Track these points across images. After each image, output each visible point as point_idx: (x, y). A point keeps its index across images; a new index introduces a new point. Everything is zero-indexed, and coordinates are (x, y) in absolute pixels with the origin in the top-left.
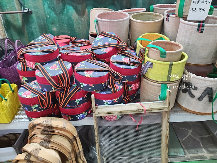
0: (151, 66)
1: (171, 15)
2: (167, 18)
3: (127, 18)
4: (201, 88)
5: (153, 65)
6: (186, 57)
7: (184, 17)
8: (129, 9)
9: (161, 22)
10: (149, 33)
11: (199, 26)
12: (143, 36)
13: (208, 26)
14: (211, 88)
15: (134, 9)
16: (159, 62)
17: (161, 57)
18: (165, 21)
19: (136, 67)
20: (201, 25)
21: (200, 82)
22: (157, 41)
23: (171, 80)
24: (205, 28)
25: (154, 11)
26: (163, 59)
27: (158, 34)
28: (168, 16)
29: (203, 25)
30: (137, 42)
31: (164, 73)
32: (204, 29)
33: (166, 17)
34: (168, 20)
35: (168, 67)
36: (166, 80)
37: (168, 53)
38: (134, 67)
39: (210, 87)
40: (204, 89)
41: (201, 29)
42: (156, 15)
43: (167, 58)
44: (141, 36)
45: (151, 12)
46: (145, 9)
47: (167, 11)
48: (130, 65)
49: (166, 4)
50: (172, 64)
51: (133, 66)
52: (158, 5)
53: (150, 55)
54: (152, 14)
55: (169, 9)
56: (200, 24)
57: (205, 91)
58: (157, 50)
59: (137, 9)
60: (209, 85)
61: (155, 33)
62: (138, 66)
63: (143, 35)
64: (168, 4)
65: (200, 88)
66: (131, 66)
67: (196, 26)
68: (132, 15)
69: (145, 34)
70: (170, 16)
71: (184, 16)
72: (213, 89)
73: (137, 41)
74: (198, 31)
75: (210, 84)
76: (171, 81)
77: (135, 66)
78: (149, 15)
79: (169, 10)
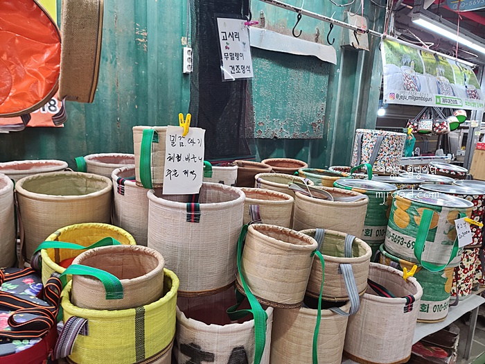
0: (84, 330)
1: (127, 182)
2: (118, 188)
3: (5, 189)
4: (221, 354)
5: (89, 324)
6: (176, 283)
7: (155, 189)
8: (20, 162)
9: (107, 196)
10: (76, 225)
11: (189, 209)
12: (60, 234)
13: (206, 209)
14: (242, 348)
15: (34, 162)
16: (106, 313)
17: (108, 297)
18: (117, 195)
19: (33, 342)
20: (193, 207)
21: (216, 338)
22: (96, 249)
23: (146, 354)
24: (202, 212)
25: (89, 168)
26: (117, 302)
27: (101, 224)
28: (120, 182)
29: (195, 206)
30: (39, 254)
31: (123, 341)
32: (200, 215)
33: (116, 185)
34: (122, 192)
35: (132, 324)
36: (132, 359)
37: (127, 285)
38: (27, 342)
39: (239, 345)
40: (228, 353)
41: (195, 216)
42: (93, 179)
43: (127, 297)
44: (53, 236)
45: (79, 173)
46: (65, 164)
47: (117, 170)
48: (12, 340)
49: (116, 154)
50: (143, 313)
51: (21, 340)
52: (97, 155)
53: (78, 296)
54: (83, 176)
55: (124, 167)
56: (191, 206)
57: (231, 357)
58: (95, 282)
59: (44, 161)
60: (237, 342)
61: (95, 224)
62: (41, 337)
63: (61, 230)
64: (121, 155)
65: (219, 354)
66: (15, 343)
67: (183, 209)
68: (24, 179)
69: (66, 228)
70: (125, 183)
71: (156, 187)
72: (245, 348)
73: (40, 251)
74: (189, 218)
75: (239, 338)
76: (146, 358)
77: (29, 339)
78: (75, 179)
79: (123, 169)
